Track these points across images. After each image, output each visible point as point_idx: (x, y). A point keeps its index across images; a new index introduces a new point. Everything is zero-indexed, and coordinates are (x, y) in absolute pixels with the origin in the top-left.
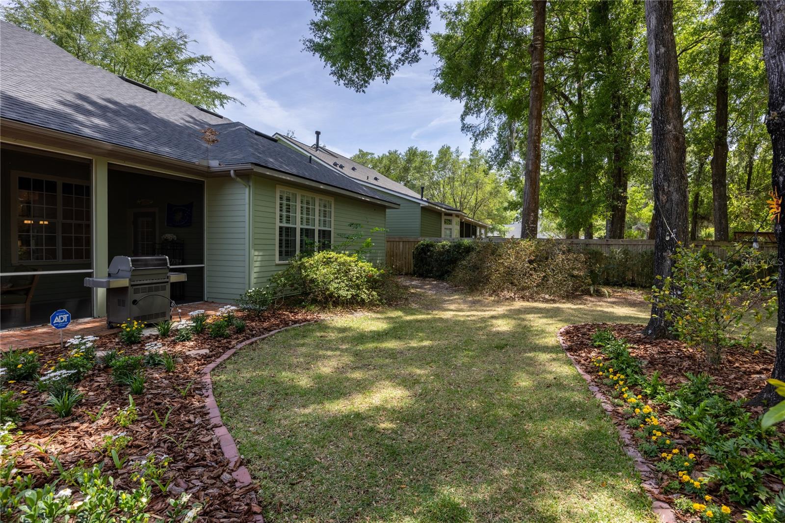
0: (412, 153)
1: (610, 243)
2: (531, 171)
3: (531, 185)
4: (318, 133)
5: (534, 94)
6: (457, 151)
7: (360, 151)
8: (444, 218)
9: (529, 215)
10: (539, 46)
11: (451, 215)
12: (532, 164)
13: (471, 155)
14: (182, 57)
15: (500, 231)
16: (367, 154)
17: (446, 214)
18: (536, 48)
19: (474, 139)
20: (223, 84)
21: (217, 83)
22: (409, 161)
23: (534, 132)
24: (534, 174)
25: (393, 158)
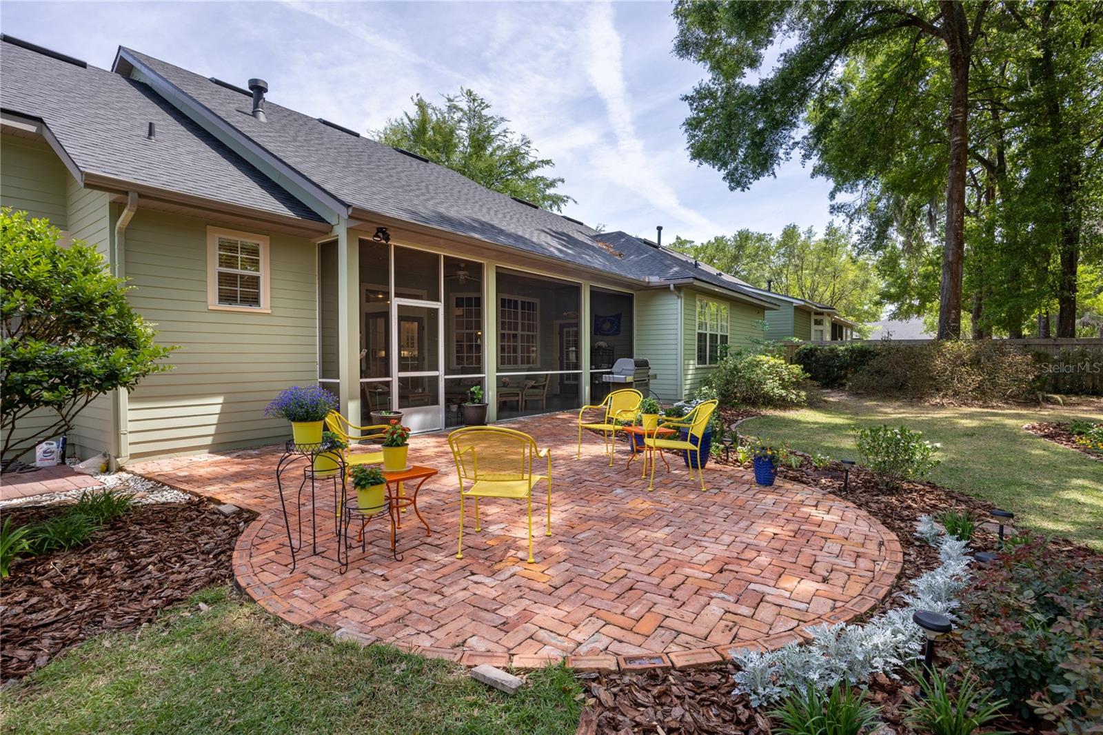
0: (744, 237)
1: (1058, 342)
2: (951, 263)
3: (952, 278)
4: (660, 229)
5: (955, 174)
6: (810, 231)
7: (678, 238)
8: (813, 317)
9: (949, 312)
10: (960, 119)
11: (822, 314)
12: (953, 254)
13: (827, 234)
14: (526, 163)
15: (859, 331)
16: (686, 242)
17: (817, 313)
18: (956, 122)
19: (848, 220)
20: (560, 183)
21: (552, 184)
22: (740, 247)
23: (954, 218)
24: (954, 266)
25: (719, 243)
